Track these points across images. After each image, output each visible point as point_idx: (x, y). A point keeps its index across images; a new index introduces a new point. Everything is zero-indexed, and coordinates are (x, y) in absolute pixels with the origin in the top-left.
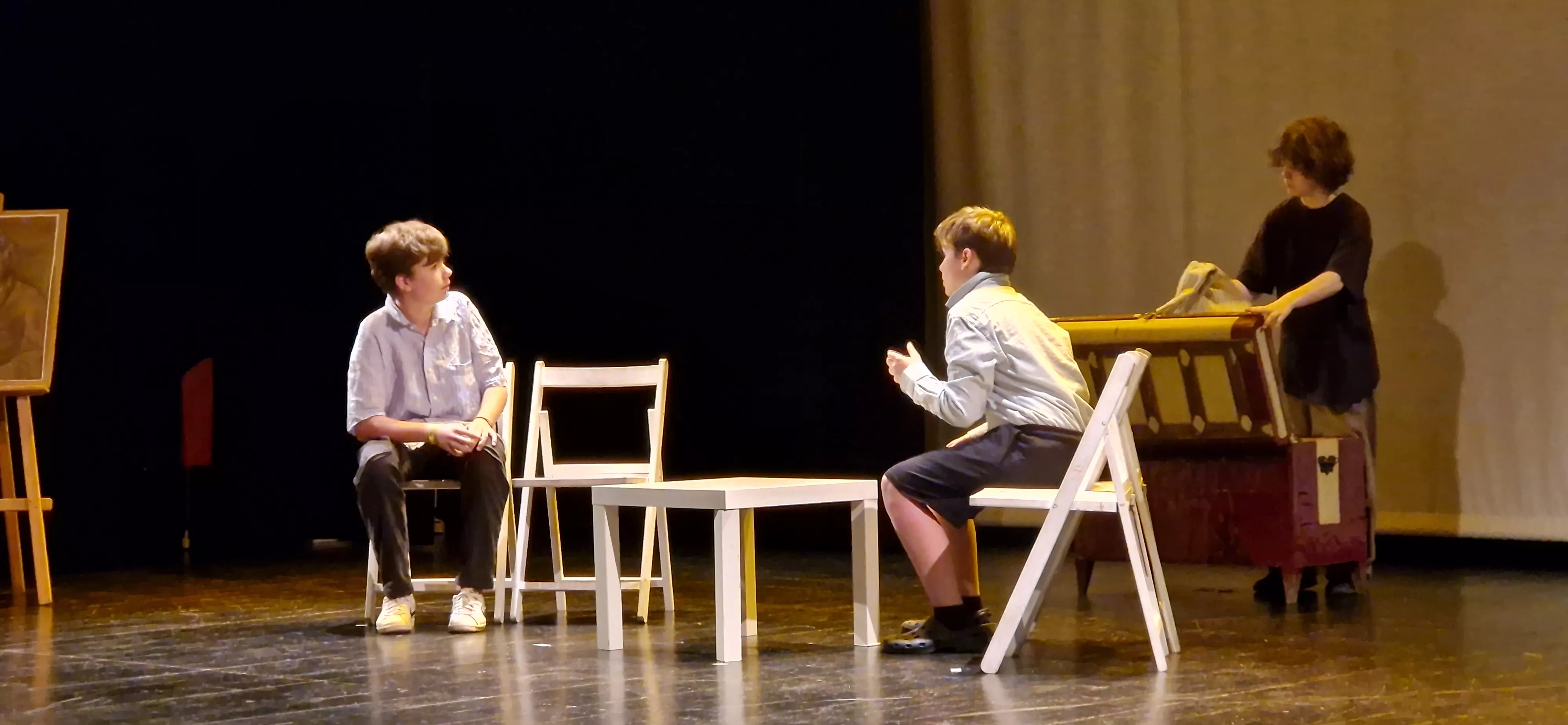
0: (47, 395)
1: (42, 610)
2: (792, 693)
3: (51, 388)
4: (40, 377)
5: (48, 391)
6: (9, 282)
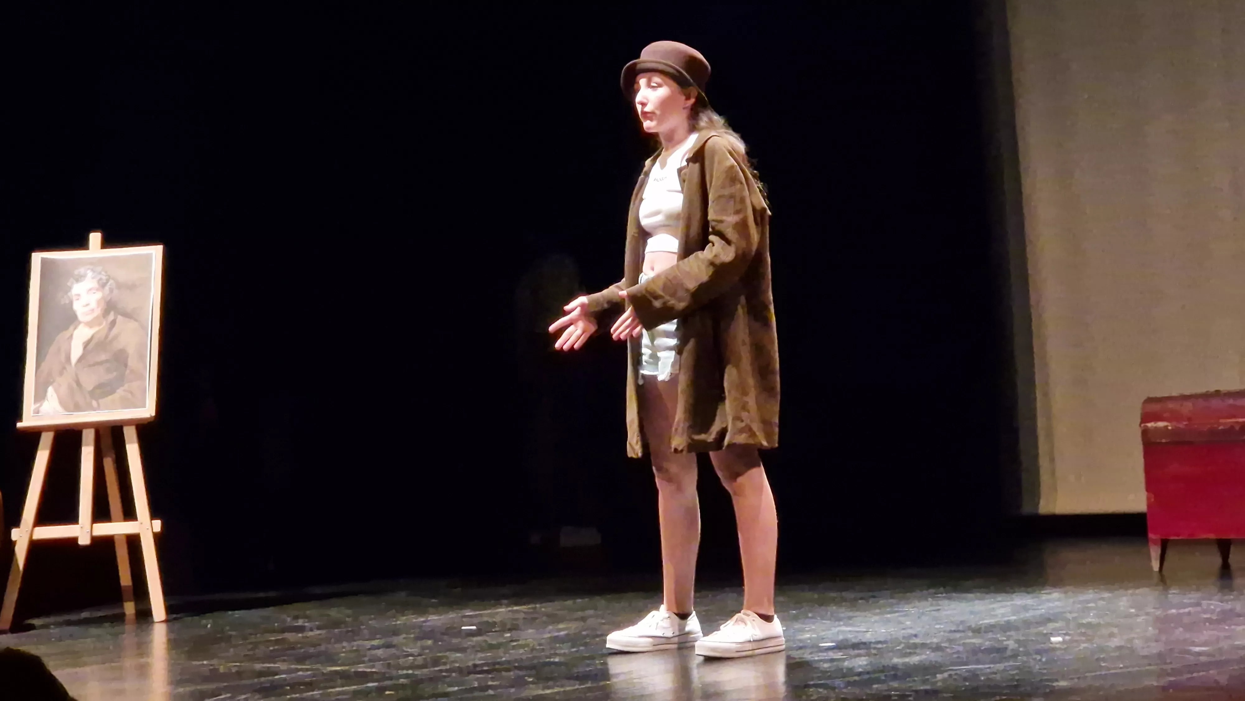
3: (156, 415)
5: (153, 418)
6: (111, 317)
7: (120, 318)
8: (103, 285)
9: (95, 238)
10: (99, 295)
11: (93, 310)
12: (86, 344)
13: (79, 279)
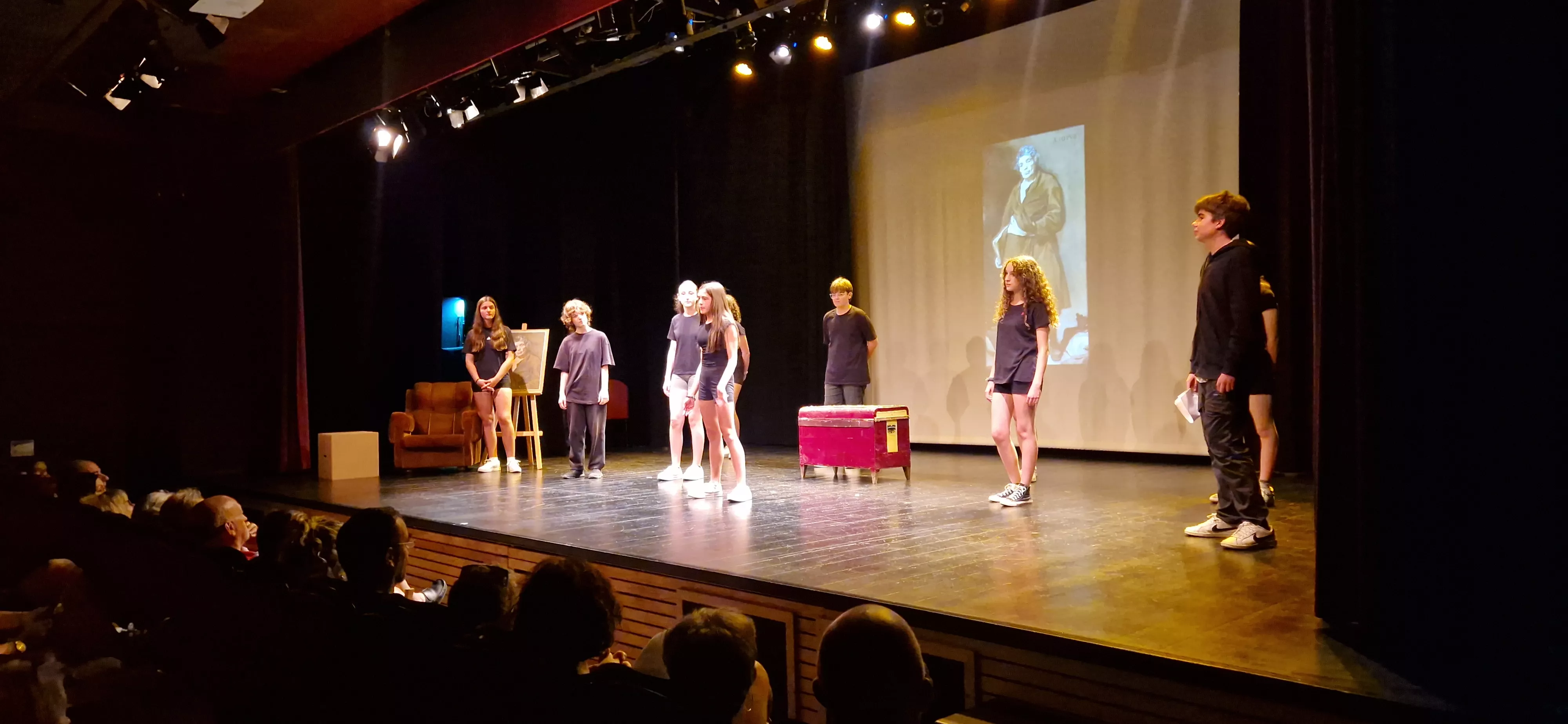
0: (541, 395)
1: (538, 471)
2: (797, 503)
3: (543, 393)
4: (538, 388)
5: (542, 394)
6: (528, 355)
7: (531, 356)
8: (525, 343)
9: (524, 325)
10: (524, 346)
11: (521, 352)
12: (518, 365)
13: (518, 340)
